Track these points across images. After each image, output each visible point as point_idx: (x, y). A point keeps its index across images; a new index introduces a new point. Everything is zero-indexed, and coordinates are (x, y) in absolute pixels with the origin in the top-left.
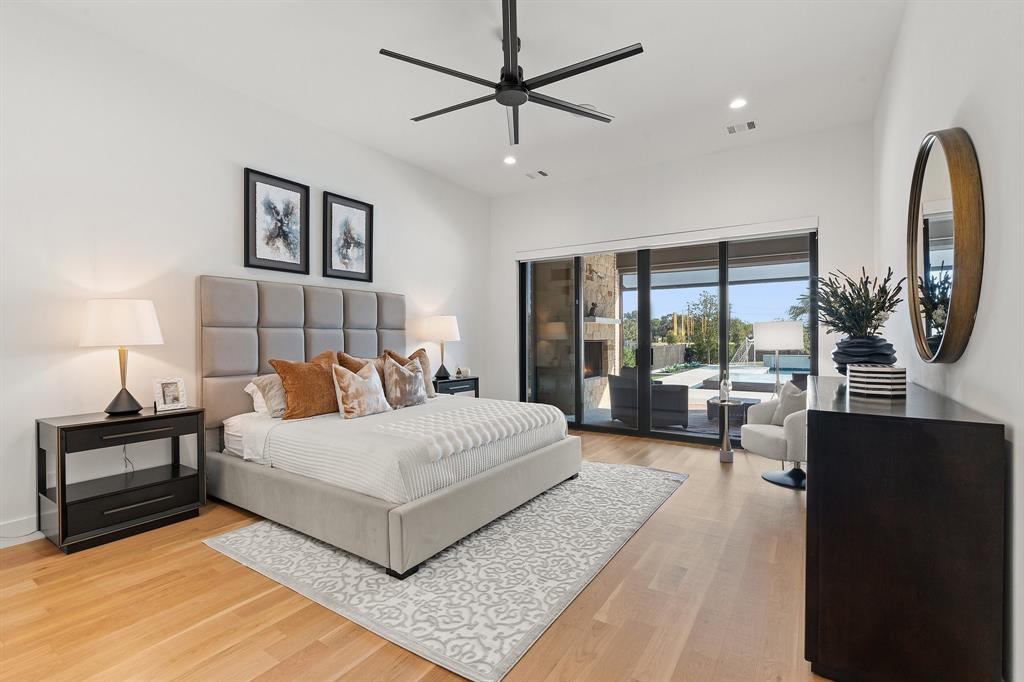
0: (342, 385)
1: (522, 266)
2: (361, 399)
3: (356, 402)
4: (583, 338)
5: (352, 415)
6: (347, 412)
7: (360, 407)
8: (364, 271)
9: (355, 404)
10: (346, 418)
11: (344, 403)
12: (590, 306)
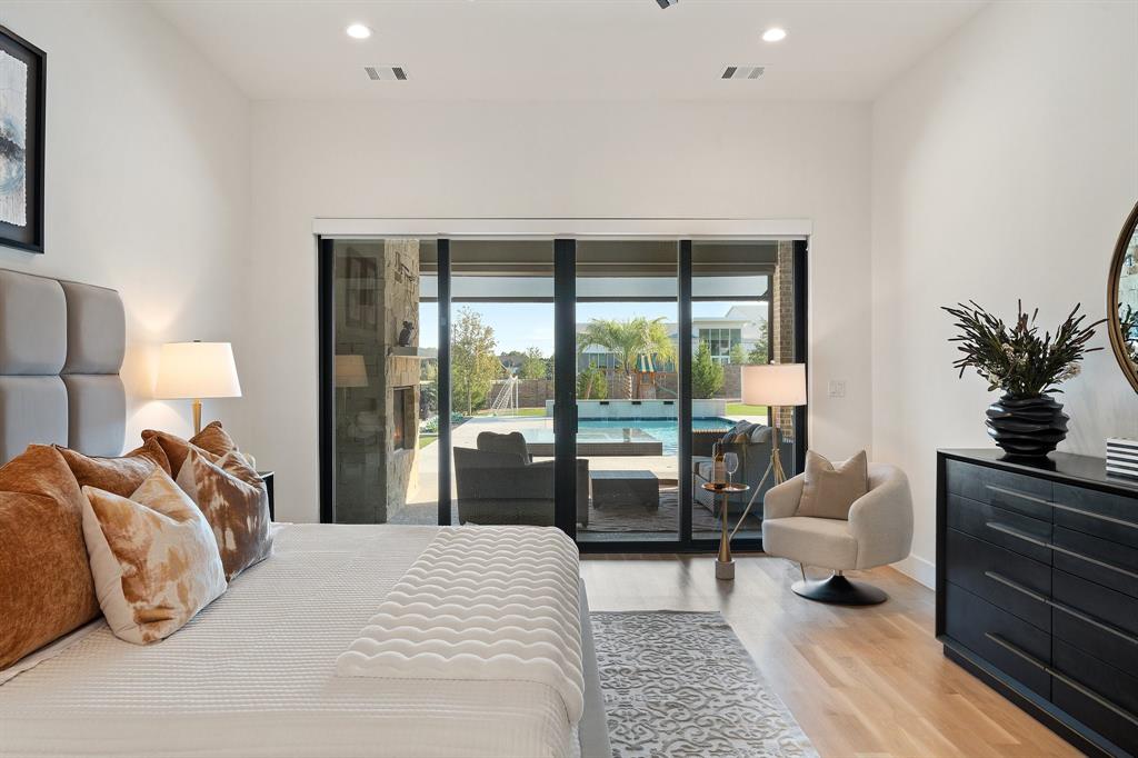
0: (121, 544)
1: (325, 246)
2: (185, 577)
3: (171, 587)
4: (392, 382)
5: (165, 629)
6: (145, 620)
7: (184, 600)
8: (23, 223)
9: (169, 594)
10: (149, 641)
11: (130, 595)
12: (400, 328)
